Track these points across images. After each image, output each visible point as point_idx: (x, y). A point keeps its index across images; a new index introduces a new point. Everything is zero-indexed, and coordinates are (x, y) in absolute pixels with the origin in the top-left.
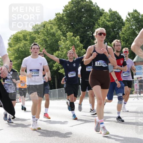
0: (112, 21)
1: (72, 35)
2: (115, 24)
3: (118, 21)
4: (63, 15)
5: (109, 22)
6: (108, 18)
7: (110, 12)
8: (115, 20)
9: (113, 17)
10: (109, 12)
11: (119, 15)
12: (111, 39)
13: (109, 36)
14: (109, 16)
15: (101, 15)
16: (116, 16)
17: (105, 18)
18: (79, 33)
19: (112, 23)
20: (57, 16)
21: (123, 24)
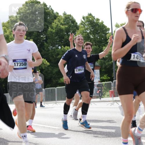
0: (66, 25)
1: (25, 38)
2: (69, 28)
3: (73, 24)
4: (16, 17)
5: (63, 25)
6: (62, 21)
7: (65, 15)
8: (69, 24)
9: (68, 21)
10: (63, 16)
11: (73, 18)
12: (65, 42)
13: (63, 40)
14: (64, 20)
15: (55, 19)
16: (70, 19)
17: (59, 22)
18: (33, 36)
19: (67, 26)
20: (11, 18)
21: (77, 28)
